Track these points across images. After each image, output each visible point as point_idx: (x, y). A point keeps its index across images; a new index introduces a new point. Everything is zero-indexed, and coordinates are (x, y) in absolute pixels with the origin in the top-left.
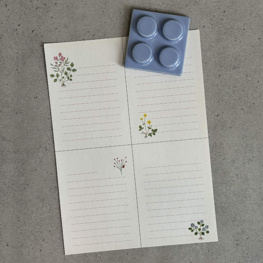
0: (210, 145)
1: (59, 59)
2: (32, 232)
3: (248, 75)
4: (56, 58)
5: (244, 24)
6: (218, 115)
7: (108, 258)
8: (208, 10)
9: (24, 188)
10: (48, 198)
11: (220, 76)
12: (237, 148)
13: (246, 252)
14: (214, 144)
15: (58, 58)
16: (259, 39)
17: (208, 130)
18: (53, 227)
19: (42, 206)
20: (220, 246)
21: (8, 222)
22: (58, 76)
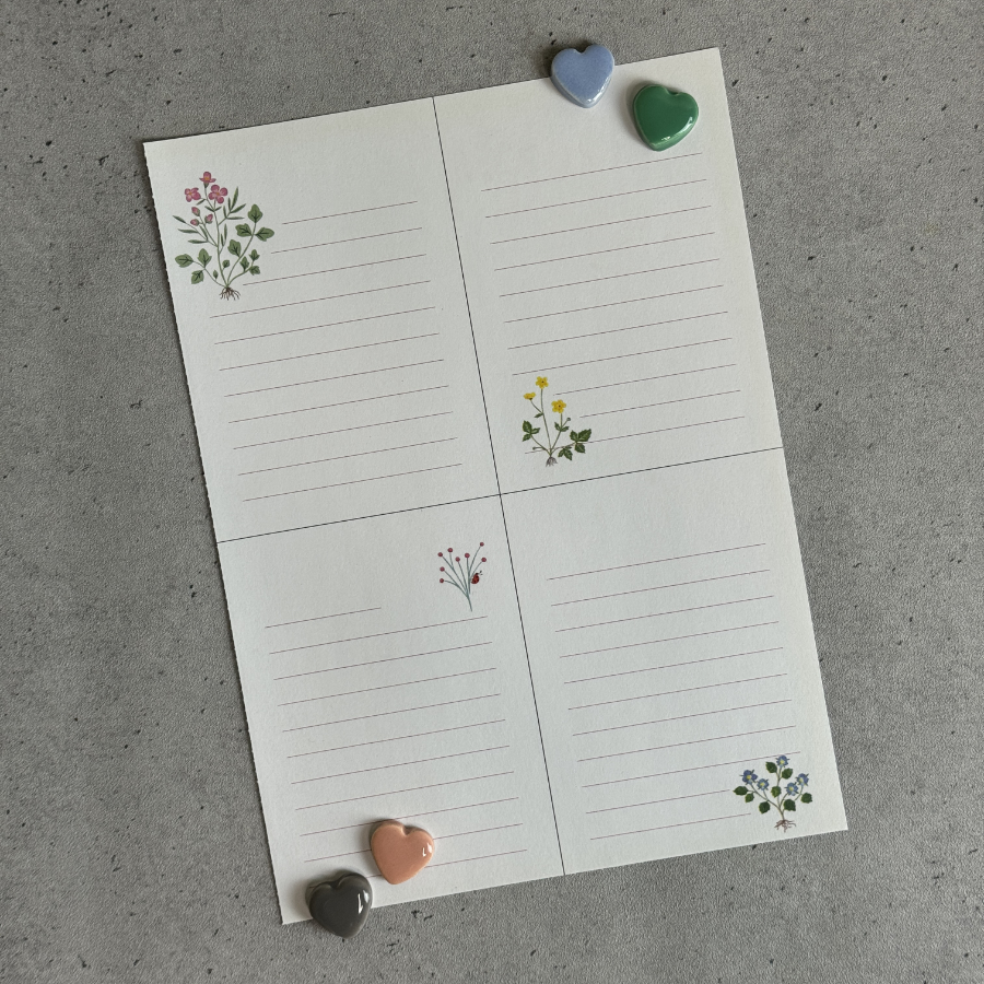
0: (799, 518)
1: (203, 196)
2: (172, 906)
3: (917, 248)
4: (192, 194)
5: (884, 61)
6: (820, 405)
7: (461, 975)
8: (744, 18)
9: (126, 747)
10: (217, 774)
11: (811, 258)
12: (900, 520)
13: (972, 901)
14: (816, 514)
15: (201, 191)
16: (943, 109)
17: (788, 464)
18: (246, 880)
19: (199, 807)
20: (872, 889)
21: (77, 877)
22: (205, 259)
